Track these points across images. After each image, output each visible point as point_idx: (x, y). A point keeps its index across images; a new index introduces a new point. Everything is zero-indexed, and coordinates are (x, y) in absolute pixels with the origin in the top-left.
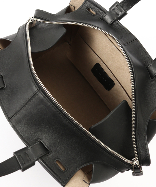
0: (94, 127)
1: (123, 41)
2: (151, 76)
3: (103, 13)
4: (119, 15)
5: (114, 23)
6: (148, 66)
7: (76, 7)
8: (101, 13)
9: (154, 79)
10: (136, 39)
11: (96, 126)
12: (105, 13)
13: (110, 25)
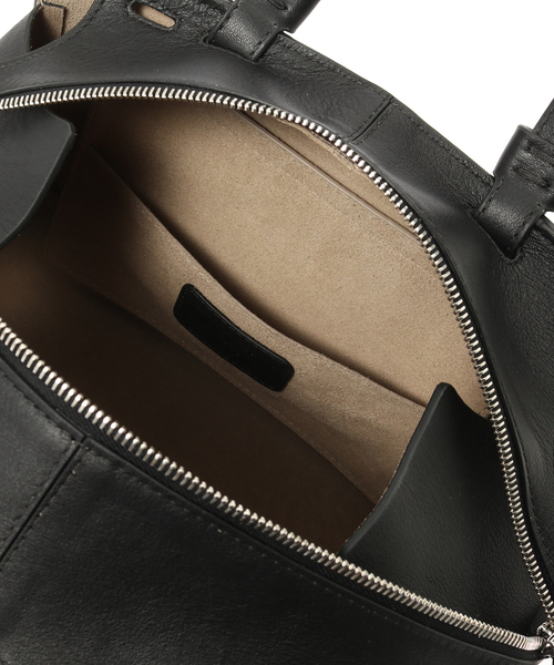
0: (355, 547)
1: (345, 126)
2: (503, 249)
3: (210, 12)
4: (286, 8)
5: (273, 50)
6: (477, 208)
7: (70, 8)
8: (198, 14)
9: (521, 258)
10: (391, 99)
11: (363, 540)
12: (223, 12)
13: (257, 60)
